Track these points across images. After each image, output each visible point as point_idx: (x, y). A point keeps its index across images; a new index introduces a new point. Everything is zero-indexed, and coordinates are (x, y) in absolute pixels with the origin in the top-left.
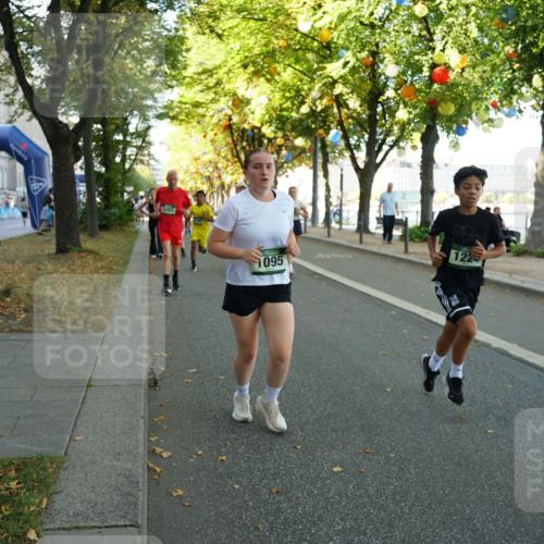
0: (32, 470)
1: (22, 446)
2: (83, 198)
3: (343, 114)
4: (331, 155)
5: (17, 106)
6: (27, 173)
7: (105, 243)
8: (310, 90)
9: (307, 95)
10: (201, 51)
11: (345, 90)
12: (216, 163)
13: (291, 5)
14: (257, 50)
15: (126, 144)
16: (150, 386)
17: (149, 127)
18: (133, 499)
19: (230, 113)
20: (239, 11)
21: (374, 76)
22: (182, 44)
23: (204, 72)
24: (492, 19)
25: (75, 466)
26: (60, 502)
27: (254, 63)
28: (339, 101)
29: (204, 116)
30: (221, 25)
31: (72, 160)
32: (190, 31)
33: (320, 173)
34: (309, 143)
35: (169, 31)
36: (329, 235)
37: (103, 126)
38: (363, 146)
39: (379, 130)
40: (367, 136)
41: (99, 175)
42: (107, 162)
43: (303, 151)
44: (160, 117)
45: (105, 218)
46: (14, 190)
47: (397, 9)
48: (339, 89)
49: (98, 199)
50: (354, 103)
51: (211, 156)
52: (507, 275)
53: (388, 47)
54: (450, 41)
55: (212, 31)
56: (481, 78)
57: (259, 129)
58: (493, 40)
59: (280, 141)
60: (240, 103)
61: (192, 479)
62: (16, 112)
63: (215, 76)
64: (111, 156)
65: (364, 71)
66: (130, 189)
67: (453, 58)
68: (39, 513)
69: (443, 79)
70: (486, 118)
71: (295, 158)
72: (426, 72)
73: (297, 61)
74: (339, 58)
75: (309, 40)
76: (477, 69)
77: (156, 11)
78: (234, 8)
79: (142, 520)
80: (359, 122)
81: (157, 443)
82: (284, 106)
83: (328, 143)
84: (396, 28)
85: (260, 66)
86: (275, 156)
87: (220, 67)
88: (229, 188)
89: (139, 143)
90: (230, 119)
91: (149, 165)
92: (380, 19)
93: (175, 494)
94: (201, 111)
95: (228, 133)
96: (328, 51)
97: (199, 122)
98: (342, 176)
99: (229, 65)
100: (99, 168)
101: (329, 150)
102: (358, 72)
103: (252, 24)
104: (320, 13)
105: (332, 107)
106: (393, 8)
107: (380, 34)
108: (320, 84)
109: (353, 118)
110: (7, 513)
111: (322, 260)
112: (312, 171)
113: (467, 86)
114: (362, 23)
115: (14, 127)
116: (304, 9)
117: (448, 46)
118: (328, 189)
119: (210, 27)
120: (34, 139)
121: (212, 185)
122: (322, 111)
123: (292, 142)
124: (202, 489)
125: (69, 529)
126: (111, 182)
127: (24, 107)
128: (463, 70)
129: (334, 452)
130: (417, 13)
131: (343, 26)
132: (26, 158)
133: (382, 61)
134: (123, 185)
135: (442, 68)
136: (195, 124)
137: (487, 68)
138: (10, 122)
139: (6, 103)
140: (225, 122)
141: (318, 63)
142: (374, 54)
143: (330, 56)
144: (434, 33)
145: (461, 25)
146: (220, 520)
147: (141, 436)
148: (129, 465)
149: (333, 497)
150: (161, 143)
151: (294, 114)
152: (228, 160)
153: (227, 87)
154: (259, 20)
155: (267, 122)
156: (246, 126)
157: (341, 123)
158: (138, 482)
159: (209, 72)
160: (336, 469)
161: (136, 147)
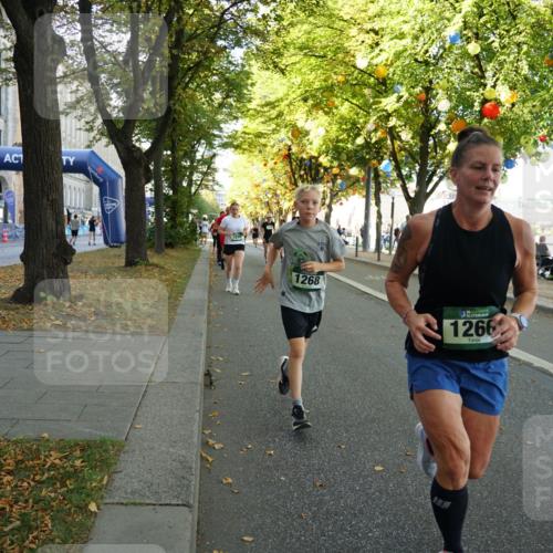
0: (95, 451)
1: (88, 430)
2: (151, 218)
3: (396, 146)
4: (383, 185)
5: (96, 132)
6: (102, 194)
7: (171, 259)
8: (366, 122)
9: (363, 127)
10: (265, 85)
11: (399, 123)
12: (275, 190)
13: (351, 43)
14: (317, 85)
15: (193, 169)
16: (206, 386)
17: (214, 155)
18: (186, 482)
19: (289, 143)
20: (301, 49)
21: (427, 111)
22: (248, 78)
23: (267, 104)
24: (543, 57)
25: (134, 451)
26: (119, 480)
27: (314, 96)
28: (393, 133)
29: (265, 146)
30: (284, 62)
31: (143, 181)
32: (255, 67)
33: (373, 202)
34: (363, 173)
35: (237, 66)
36: (379, 259)
37: (173, 152)
38: (414, 177)
39: (430, 162)
40: (418, 168)
41: (167, 197)
42: (175, 185)
43: (357, 180)
44: (224, 146)
45: (171, 237)
46: (90, 210)
47: (450, 47)
48: (393, 122)
49: (165, 220)
50: (406, 135)
51: (271, 183)
52: (550, 301)
53: (441, 83)
54: (502, 78)
55: (276, 67)
56: (531, 112)
57: (316, 158)
58: (543, 78)
59: (335, 171)
60: (299, 134)
61: (241, 469)
62: (94, 138)
63: (277, 109)
64: (179, 179)
65: (417, 107)
66: (195, 211)
67: (504, 94)
68: (100, 489)
69: (493, 114)
70: (534, 151)
71: (349, 187)
72: (477, 108)
73: (354, 96)
74: (394, 93)
75: (366, 76)
76: (526, 104)
77: (225, 47)
78: (297, 45)
79: (194, 501)
80: (411, 154)
81: (211, 436)
82: (341, 138)
83: (381, 173)
84: (450, 65)
85: (319, 100)
86: (330, 184)
87: (282, 100)
88: (287, 213)
89: (205, 170)
90: (290, 149)
91: (213, 190)
92: (434, 57)
93: (224, 481)
94: (263, 141)
95: (287, 162)
96: (384, 86)
97: (260, 152)
98: (393, 204)
99: (290, 98)
100: (168, 191)
101: (381, 180)
102: (412, 107)
103: (313, 60)
104: (377, 50)
105: (385, 139)
106: (447, 46)
107: (433, 71)
108: (375, 118)
109: (405, 149)
110: (71, 487)
111: (372, 281)
112: (364, 200)
113: (516, 120)
114: (416, 60)
115: (93, 152)
116: (362, 47)
117: (499, 82)
118: (379, 216)
119: (274, 62)
120: (110, 164)
121: (270, 211)
122: (376, 142)
123: (347, 172)
124: (250, 479)
125: (126, 505)
126: (179, 204)
127: (102, 134)
128: (513, 105)
129: (377, 453)
130: (470, 51)
131: (398, 63)
132: (101, 180)
133: (434, 97)
134: (188, 206)
135: (493, 103)
136: (257, 153)
137: (537, 103)
138: (89, 147)
139: (87, 130)
140: (285, 152)
141: (374, 98)
142: (428, 90)
143: (386, 92)
144: (486, 70)
145: (512, 63)
146: (266, 507)
147: (196, 428)
148: (184, 452)
149: (373, 494)
150: (225, 170)
151: (349, 146)
152: (286, 188)
153: (288, 118)
154: (320, 57)
155: (323, 152)
156: (305, 156)
157: (393, 155)
158: (191, 468)
159: (271, 105)
160: (378, 468)
161: (201, 173)
